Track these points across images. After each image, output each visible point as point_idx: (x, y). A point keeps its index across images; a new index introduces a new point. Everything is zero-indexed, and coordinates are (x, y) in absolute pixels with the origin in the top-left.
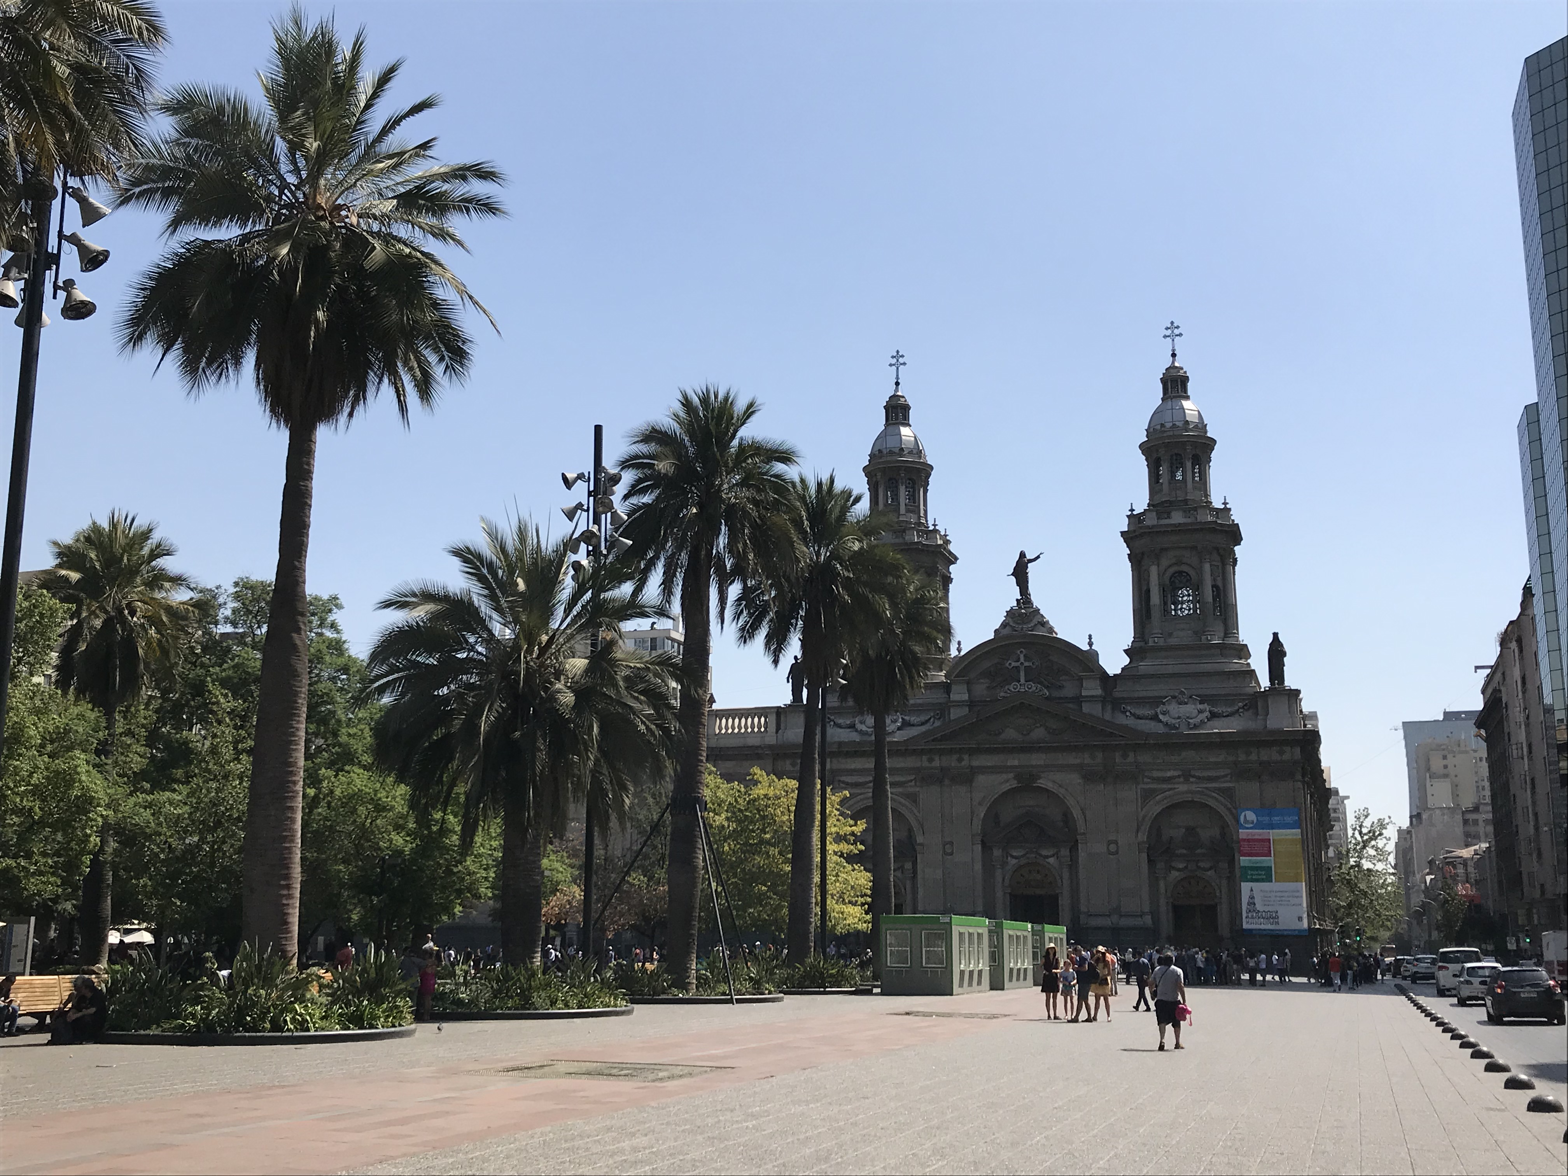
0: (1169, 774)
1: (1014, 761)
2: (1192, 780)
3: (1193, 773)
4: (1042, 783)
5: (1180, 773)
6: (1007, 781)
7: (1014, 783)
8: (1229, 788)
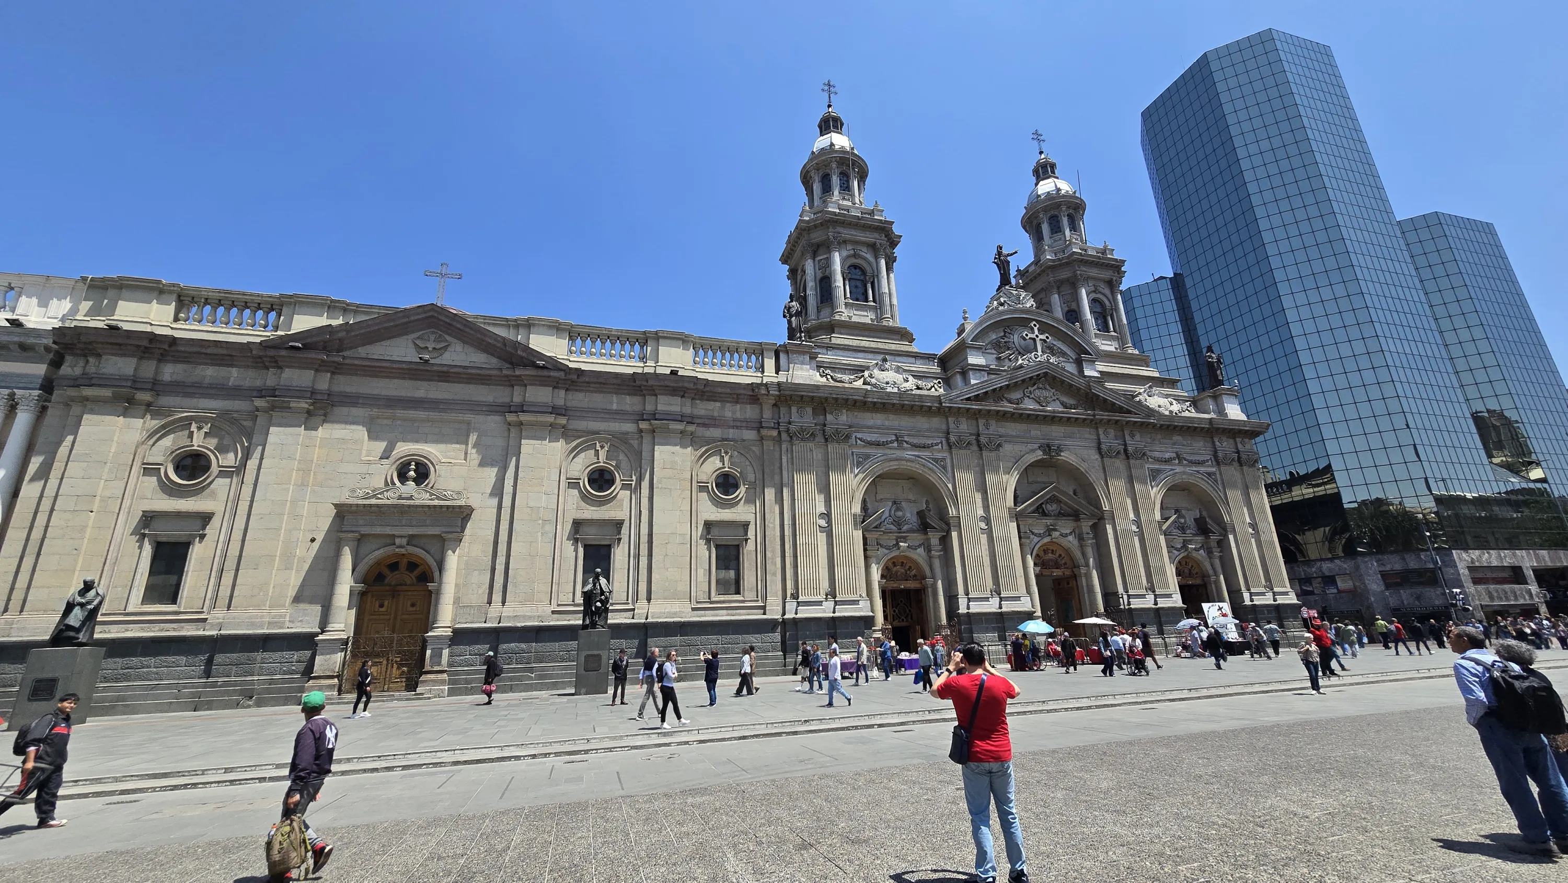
0: (1167, 455)
1: (1037, 431)
2: (1185, 462)
3: (1185, 456)
4: (1065, 456)
5: (1174, 455)
6: (1033, 451)
7: (1039, 455)
8: (1214, 474)
